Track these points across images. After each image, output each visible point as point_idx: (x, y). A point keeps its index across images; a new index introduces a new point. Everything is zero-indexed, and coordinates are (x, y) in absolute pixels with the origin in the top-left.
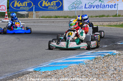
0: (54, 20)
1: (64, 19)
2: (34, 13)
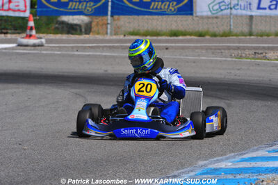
0: (167, 41)
1: (197, 41)
2: (109, 22)
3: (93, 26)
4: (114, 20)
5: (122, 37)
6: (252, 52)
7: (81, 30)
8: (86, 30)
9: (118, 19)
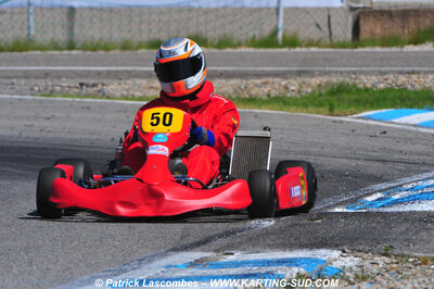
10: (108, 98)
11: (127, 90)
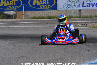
0: (47, 21)
3: (17, 15)
4: (26, 13)
5: (29, 19)
6: (81, 24)
7: (13, 17)
8: (14, 17)
9: (27, 13)
10: (87, 27)
11: (91, 26)
